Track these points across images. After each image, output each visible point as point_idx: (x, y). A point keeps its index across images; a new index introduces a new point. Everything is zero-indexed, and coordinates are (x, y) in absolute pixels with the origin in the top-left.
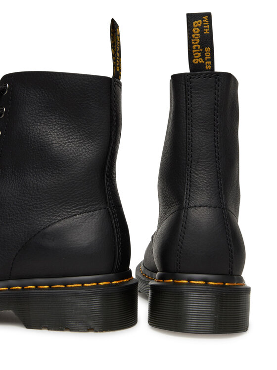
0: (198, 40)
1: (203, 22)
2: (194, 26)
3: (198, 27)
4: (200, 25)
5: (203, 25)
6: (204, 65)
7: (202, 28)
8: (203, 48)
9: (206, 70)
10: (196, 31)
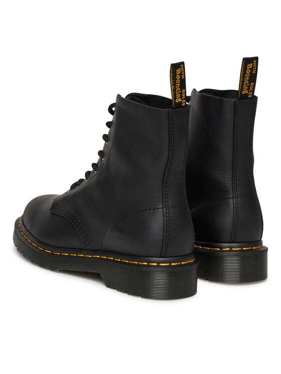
0: (248, 78)
1: (253, 65)
2: (248, 68)
3: (250, 69)
4: (251, 67)
5: (253, 67)
6: (248, 94)
7: (252, 70)
8: (250, 83)
9: (248, 98)
10: (248, 71)
